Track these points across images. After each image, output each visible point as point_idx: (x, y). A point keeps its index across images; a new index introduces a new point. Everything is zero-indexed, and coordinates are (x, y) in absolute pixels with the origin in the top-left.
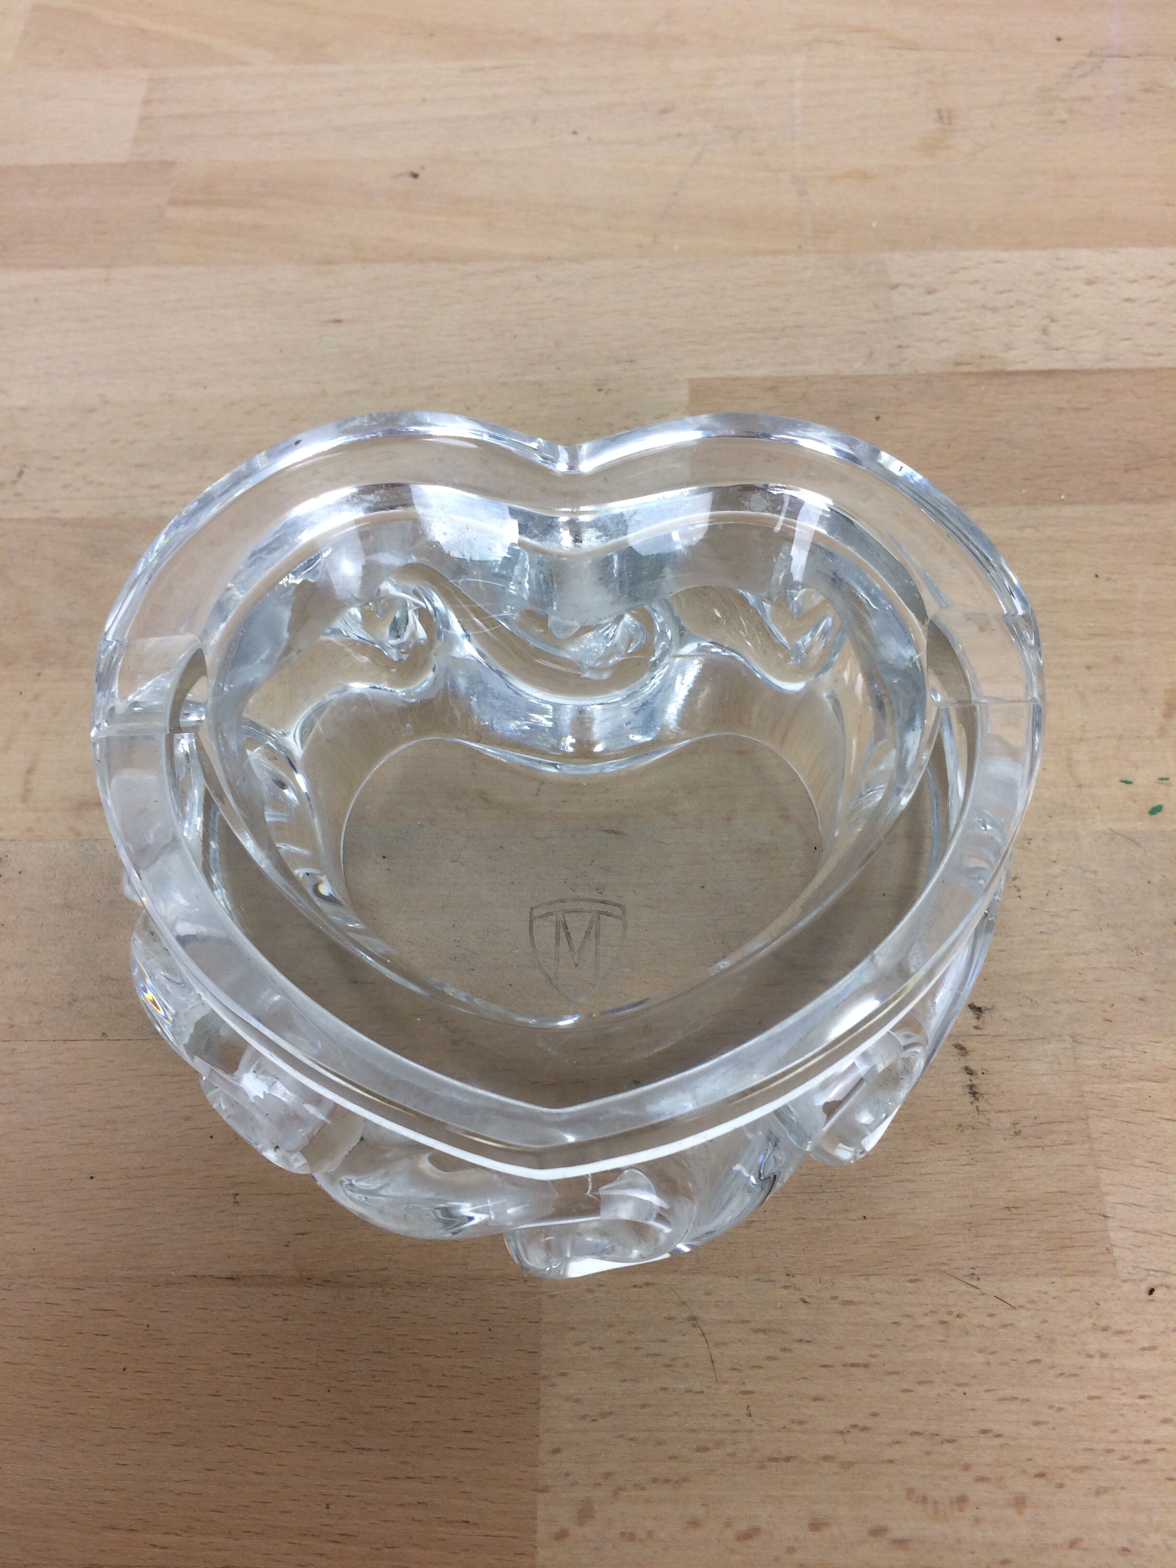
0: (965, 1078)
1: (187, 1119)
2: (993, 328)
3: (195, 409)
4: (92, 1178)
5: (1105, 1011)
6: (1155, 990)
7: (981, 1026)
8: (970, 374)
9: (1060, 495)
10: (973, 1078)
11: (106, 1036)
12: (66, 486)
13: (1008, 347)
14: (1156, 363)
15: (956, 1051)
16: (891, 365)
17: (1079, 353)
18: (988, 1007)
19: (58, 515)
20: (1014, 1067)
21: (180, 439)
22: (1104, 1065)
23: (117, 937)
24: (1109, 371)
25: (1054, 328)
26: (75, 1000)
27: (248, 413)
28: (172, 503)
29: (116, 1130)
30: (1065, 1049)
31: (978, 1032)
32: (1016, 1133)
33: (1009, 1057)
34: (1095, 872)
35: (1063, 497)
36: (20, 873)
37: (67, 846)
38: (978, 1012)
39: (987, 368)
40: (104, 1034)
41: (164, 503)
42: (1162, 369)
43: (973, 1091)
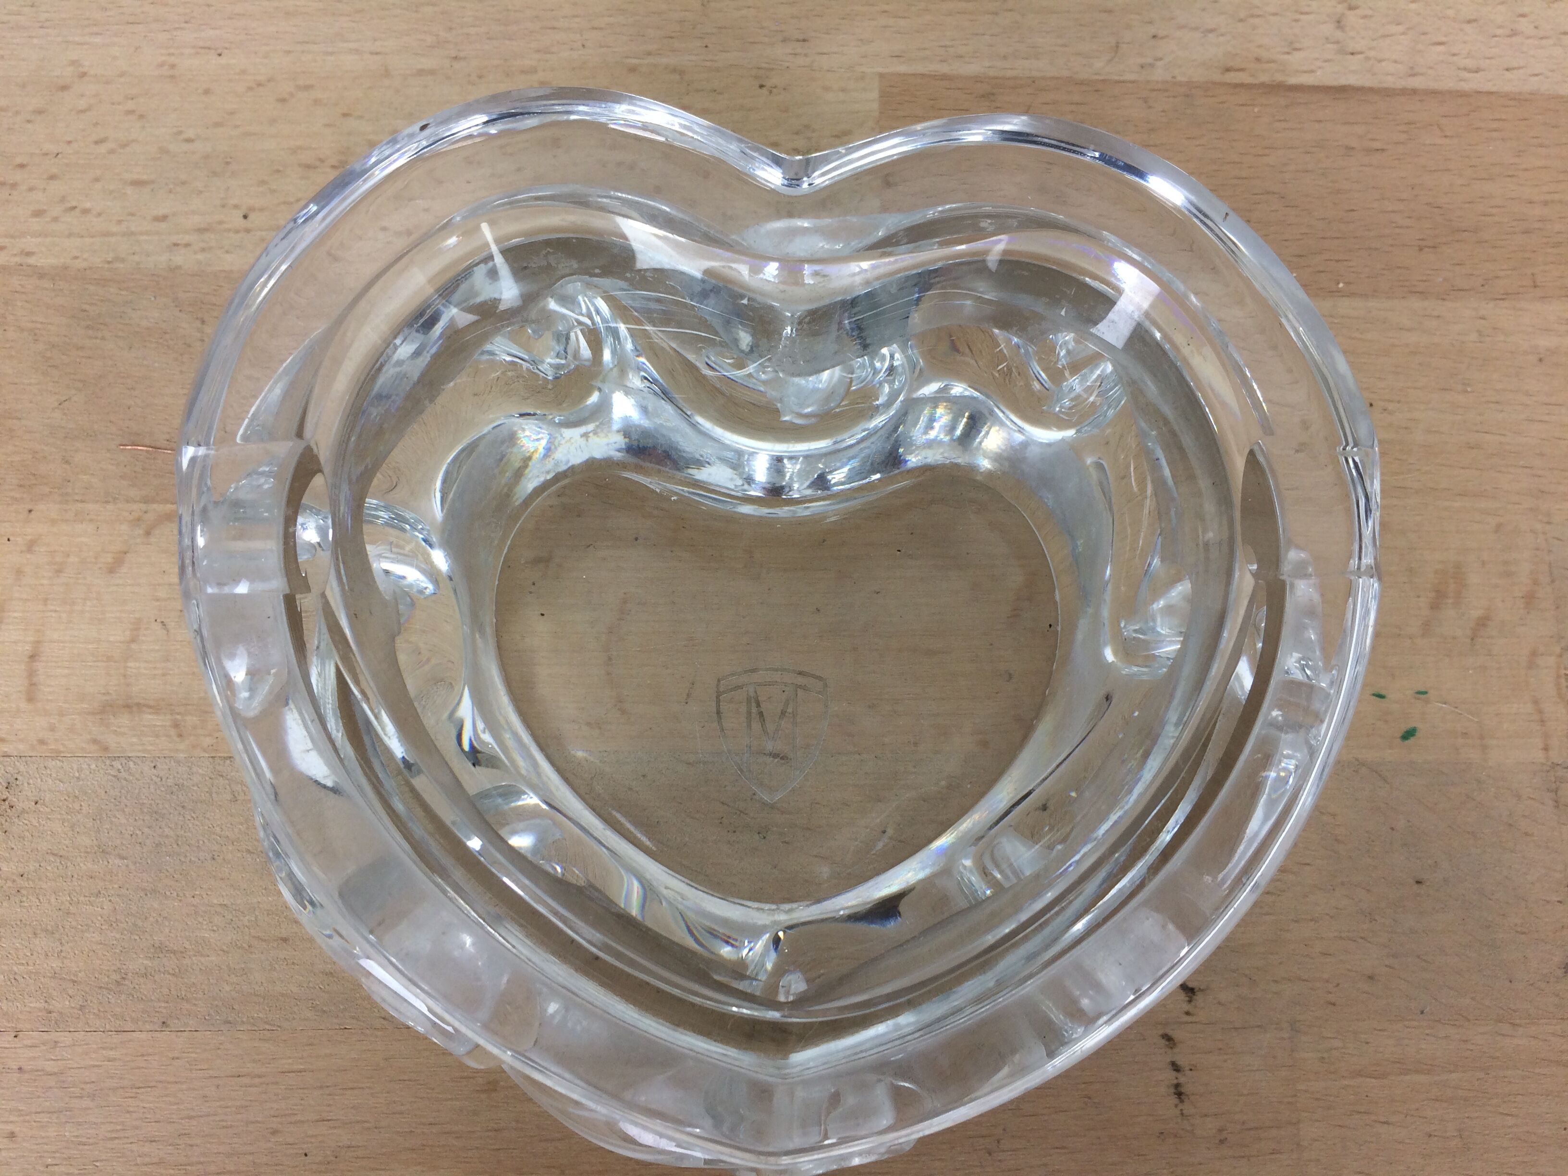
0: (1170, 1076)
1: (275, 1132)
2: (1275, 14)
3: (207, 92)
5: (1329, 993)
6: (1386, 966)
7: (1191, 1010)
8: (1242, 85)
9: (1338, 283)
10: (1179, 1075)
11: (167, 1027)
12: (38, 213)
13: (1292, 47)
14: (1473, 83)
15: (1163, 1042)
16: (1142, 66)
17: (1380, 61)
18: (1202, 987)
19: (31, 261)
20: (1225, 1061)
21: (189, 141)
22: (1323, 1058)
23: (168, 893)
24: (1414, 91)
25: (1352, 18)
26: (124, 978)
27: (283, 100)
28: (187, 245)
29: (191, 1146)
30: (1283, 1039)
31: (1189, 1019)
32: (1222, 1142)
33: (1220, 1049)
34: (1334, 815)
35: (1341, 285)
36: (36, 803)
37: (93, 766)
38: (1190, 994)
39: (1264, 78)
40: (164, 1023)
41: (176, 245)
43: (1179, 1093)
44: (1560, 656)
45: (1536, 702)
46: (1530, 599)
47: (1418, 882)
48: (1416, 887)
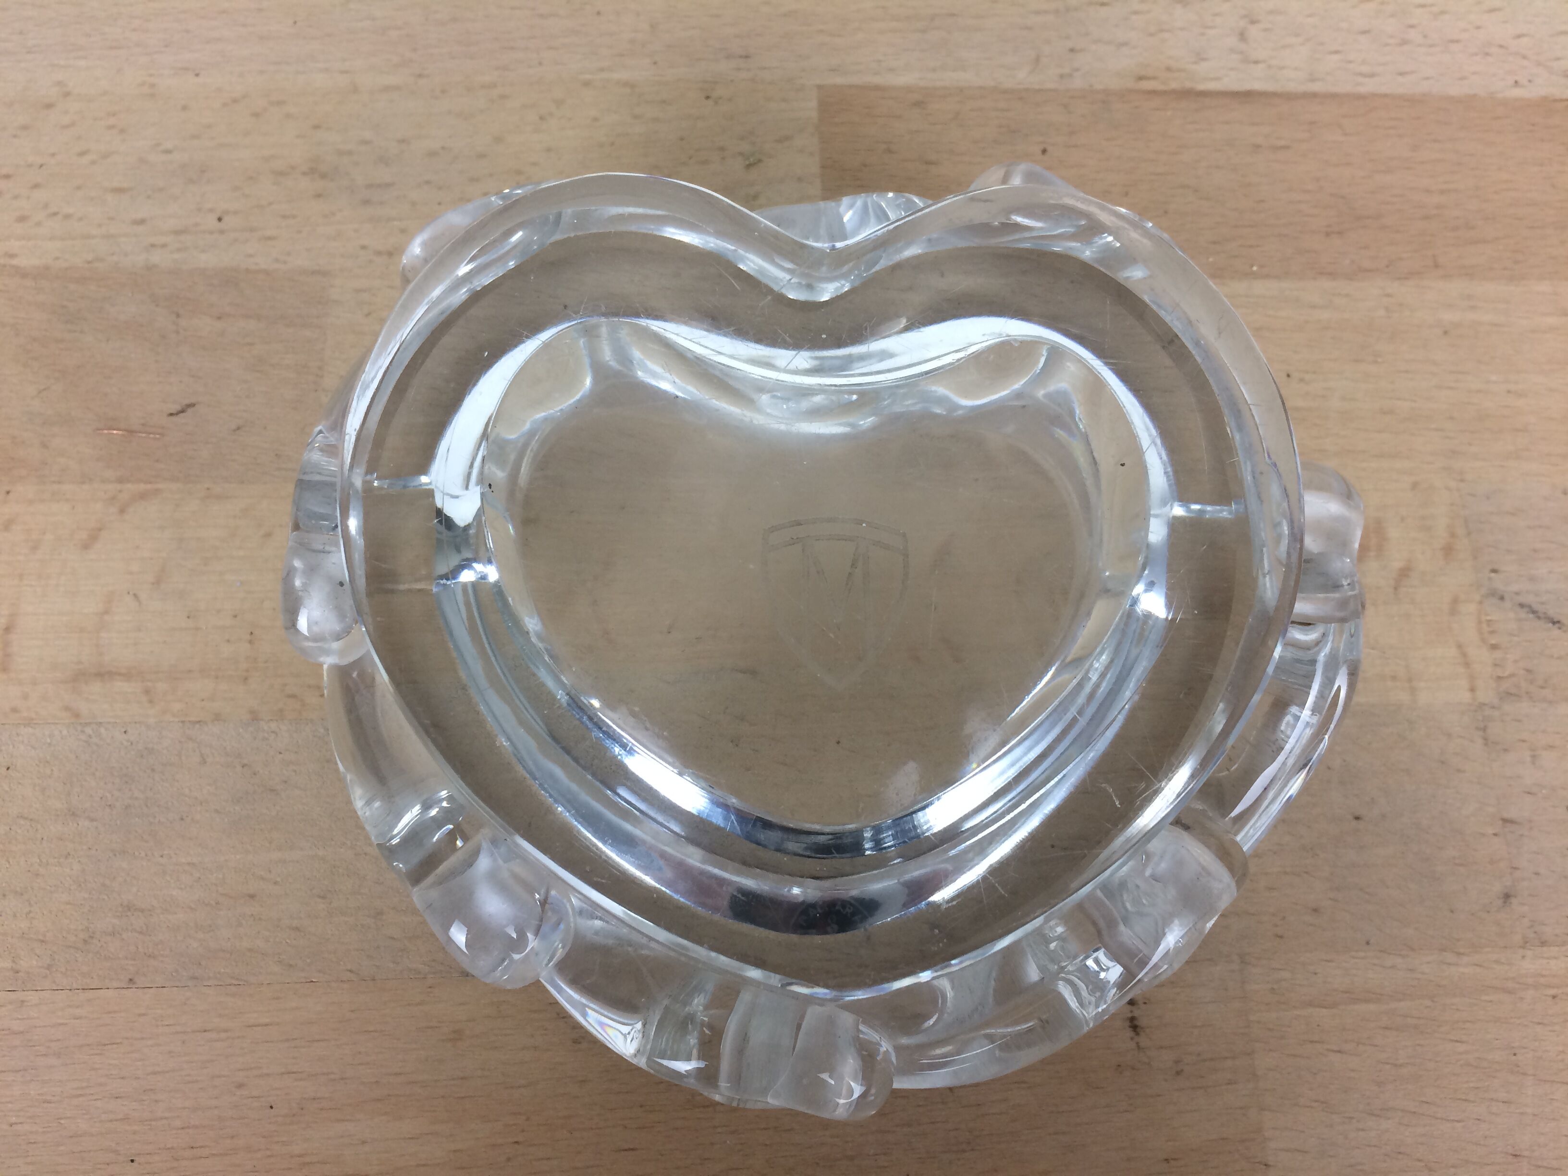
0: (1125, 1010)
1: (240, 1086)
2: (1182, 29)
3: (185, 108)
4: (132, 1161)
5: (1276, 926)
6: (1330, 899)
8: (1153, 93)
9: (1252, 266)
10: (1133, 1008)
11: (134, 983)
12: (22, 219)
13: (1200, 57)
14: (1369, 86)
16: (1062, 76)
17: (1282, 68)
19: (15, 262)
20: (1178, 994)
21: (168, 152)
22: (1273, 989)
23: (137, 853)
24: (1314, 95)
25: (1254, 31)
26: (92, 937)
27: (256, 115)
28: (164, 246)
29: (156, 1101)
30: (1233, 971)
32: (1178, 1073)
33: (1172, 982)
35: (1255, 268)
36: (8, 769)
37: (65, 732)
39: (1174, 85)
40: (131, 980)
41: (153, 246)
42: (1374, 95)
43: (1133, 1024)
44: (1481, 603)
45: (1460, 646)
46: (1448, 551)
47: (1357, 818)
48: (1354, 823)
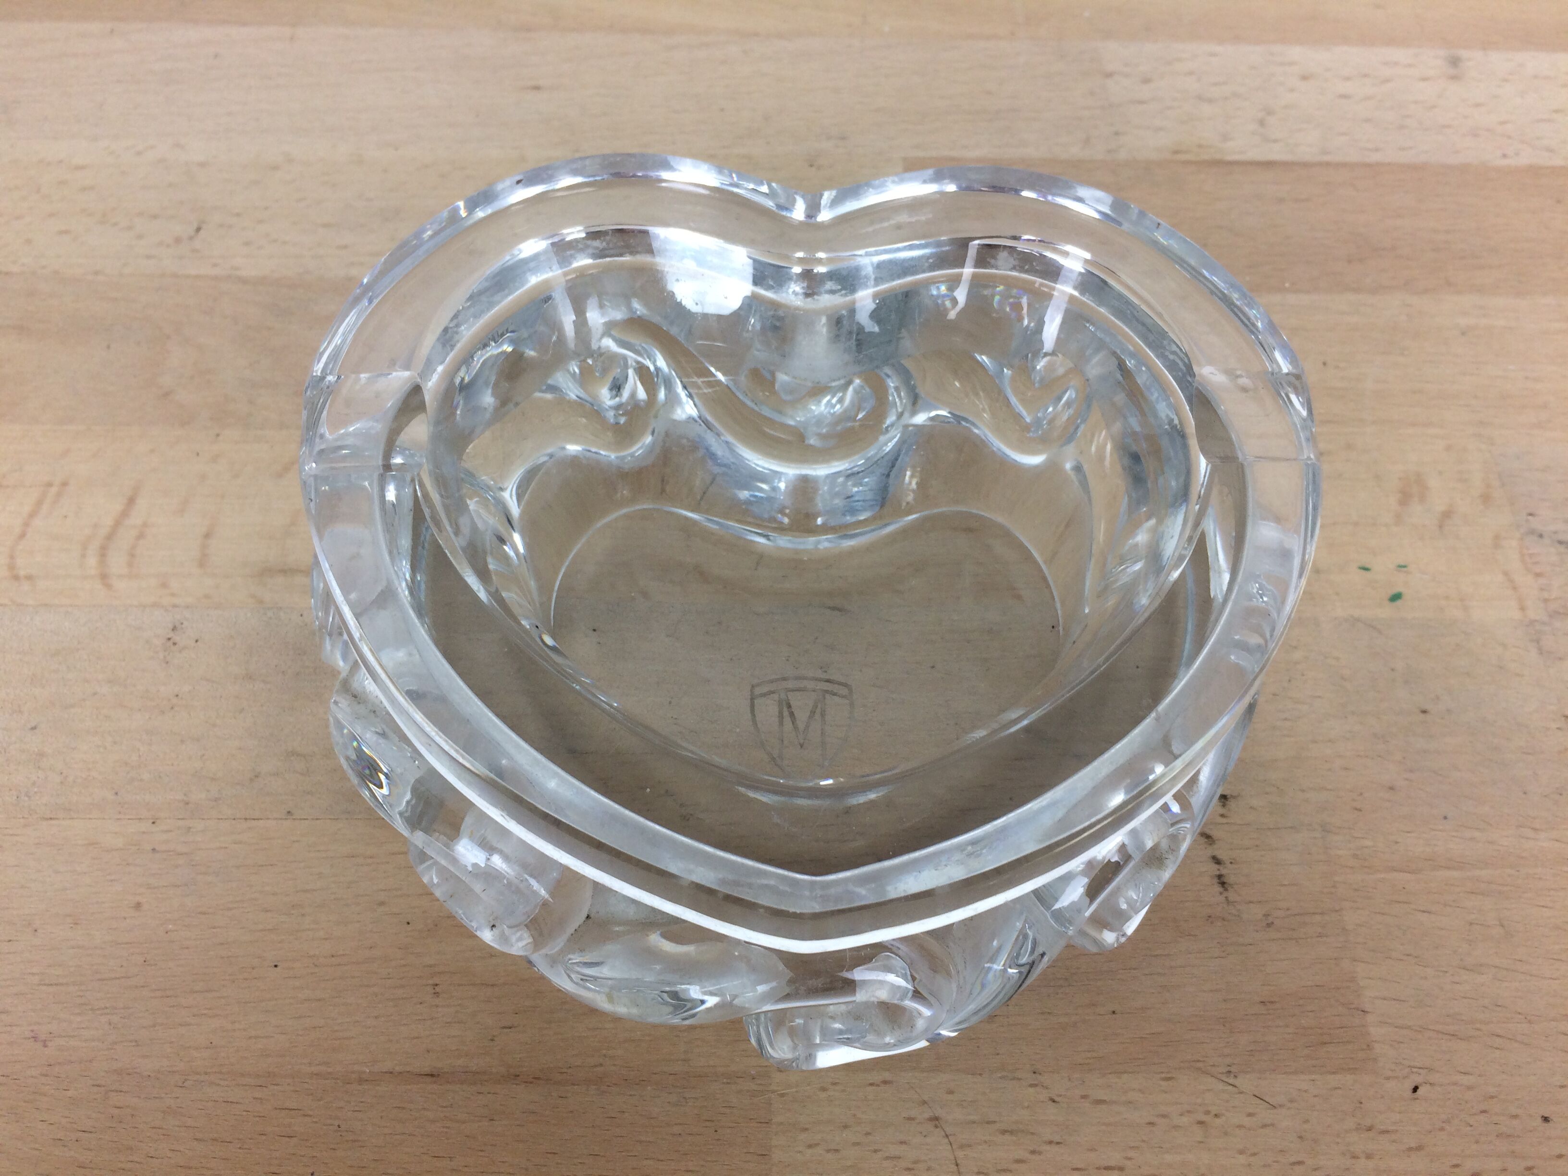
0: (1213, 868)
1: (382, 904)
2: (1210, 118)
3: (386, 170)
4: (276, 966)
5: (1354, 800)
6: (1405, 779)
7: (1227, 814)
8: (1189, 162)
9: (1284, 284)
10: (1221, 868)
11: (292, 815)
12: (247, 244)
13: (1225, 138)
14: (1375, 158)
15: (1203, 840)
16: (1109, 151)
17: (1297, 145)
18: (1233, 795)
19: (238, 273)
20: (1263, 856)
21: (370, 200)
22: (1356, 855)
23: (302, 710)
24: (1328, 164)
25: (1271, 120)
26: (257, 776)
27: (442, 175)
28: (361, 263)
29: (303, 915)
30: (1315, 838)
31: (1224, 820)
32: (1269, 925)
33: (1257, 846)
34: (1337, 659)
35: (1287, 285)
36: (197, 641)
37: (249, 615)
38: (1223, 800)
39: (1206, 157)
40: (289, 812)
41: (352, 263)
42: (1380, 164)
43: (1222, 881)
44: (1522, 539)
45: (1506, 574)
46: (1486, 499)
47: (1424, 712)
48: (1422, 716)
